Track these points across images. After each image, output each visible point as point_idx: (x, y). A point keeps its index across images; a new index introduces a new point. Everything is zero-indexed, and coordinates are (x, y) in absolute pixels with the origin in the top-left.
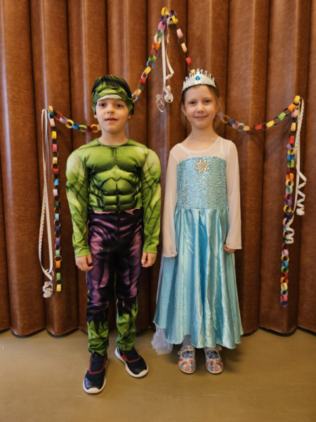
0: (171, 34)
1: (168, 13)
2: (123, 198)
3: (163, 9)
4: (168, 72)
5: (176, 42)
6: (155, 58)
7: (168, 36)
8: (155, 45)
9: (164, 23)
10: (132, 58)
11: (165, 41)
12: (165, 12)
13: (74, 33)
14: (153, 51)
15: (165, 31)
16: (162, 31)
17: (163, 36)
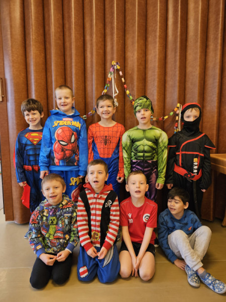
0: (117, 73)
1: (115, 64)
2: (146, 154)
3: (113, 62)
4: (116, 92)
5: (119, 77)
6: (109, 85)
7: (116, 74)
8: (109, 79)
9: (114, 68)
10: (97, 84)
11: (114, 77)
12: (114, 63)
13: (68, 72)
14: (107, 82)
15: (114, 72)
16: (112, 72)
17: (113, 75)
